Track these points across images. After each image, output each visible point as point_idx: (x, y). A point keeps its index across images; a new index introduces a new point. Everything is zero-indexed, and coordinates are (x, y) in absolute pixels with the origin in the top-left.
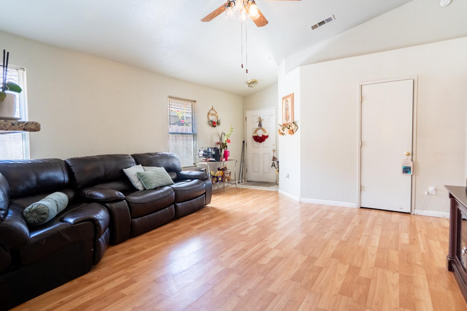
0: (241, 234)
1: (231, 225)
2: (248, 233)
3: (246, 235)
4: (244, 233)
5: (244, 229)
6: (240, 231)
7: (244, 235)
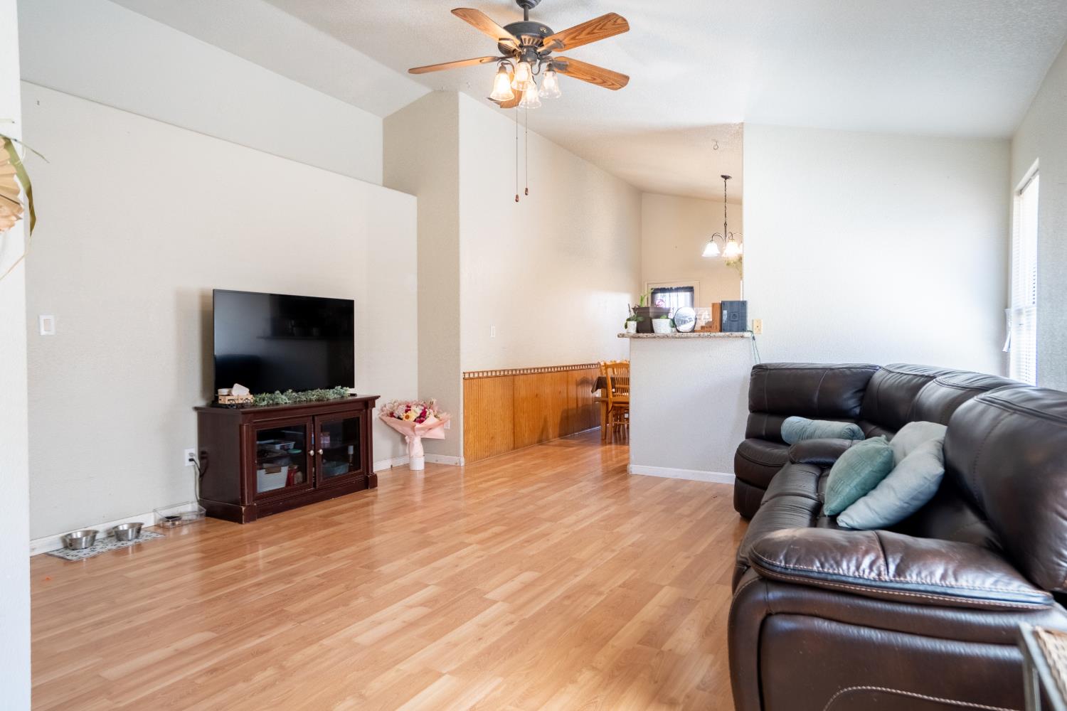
0: (536, 571)
1: (566, 602)
2: (519, 574)
3: (521, 571)
4: (527, 576)
5: (527, 587)
6: (537, 580)
7: (526, 570)
